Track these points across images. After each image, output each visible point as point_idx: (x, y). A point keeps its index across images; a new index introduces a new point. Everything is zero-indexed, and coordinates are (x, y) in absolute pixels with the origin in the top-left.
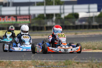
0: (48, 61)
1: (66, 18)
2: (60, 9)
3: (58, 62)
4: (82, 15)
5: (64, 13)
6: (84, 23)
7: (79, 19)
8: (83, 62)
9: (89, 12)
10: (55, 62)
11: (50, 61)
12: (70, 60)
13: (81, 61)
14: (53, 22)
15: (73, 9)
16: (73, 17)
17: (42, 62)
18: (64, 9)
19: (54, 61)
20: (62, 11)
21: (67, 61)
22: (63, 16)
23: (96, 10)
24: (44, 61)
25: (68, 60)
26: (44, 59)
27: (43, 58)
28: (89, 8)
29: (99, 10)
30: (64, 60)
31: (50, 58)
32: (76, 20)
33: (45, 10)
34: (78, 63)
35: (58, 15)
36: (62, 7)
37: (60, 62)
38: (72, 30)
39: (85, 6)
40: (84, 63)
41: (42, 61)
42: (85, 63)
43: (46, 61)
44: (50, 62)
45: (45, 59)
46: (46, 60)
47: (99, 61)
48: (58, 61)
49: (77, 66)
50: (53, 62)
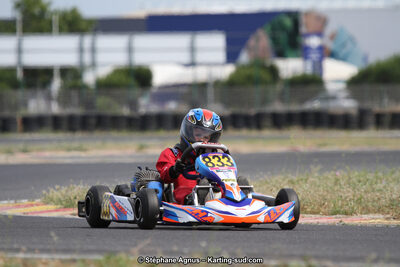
0: (36, 256)
1: (104, 85)
2: (81, 50)
3: (74, 261)
4: (163, 75)
5: (94, 65)
6: (172, 106)
7: (154, 90)
9: (192, 64)
10: (63, 261)
11: (45, 256)
12: (123, 256)
14: (49, 98)
15: (130, 50)
16: (132, 81)
17: (11, 259)
18: (93, 50)
19: (57, 256)
20: (87, 58)
21: (108, 258)
22: (89, 78)
23: (221, 56)
24: (21, 255)
25: (115, 253)
26: (18, 250)
27: (15, 246)
28: (193, 50)
29: (231, 56)
30: (99, 252)
31: (41, 246)
32: (142, 95)
33: (19, 51)
35: (71, 74)
36: (87, 40)
37: (83, 261)
38: (124, 134)
41: (10, 255)
43: (29, 256)
44: (44, 261)
45: (24, 248)
46: (25, 252)
48: (75, 256)
50: (53, 259)
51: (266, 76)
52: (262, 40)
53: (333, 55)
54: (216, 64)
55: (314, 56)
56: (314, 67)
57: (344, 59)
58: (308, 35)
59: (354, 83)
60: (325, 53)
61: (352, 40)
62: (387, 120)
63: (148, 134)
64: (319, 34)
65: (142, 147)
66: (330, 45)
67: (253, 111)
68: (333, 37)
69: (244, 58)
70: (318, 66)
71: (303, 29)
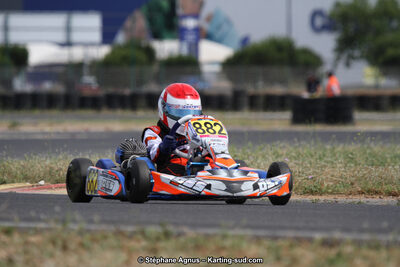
4: (41, 53)
6: (48, 86)
7: (29, 70)
8: (30, 228)
9: (68, 44)
13: (23, 225)
15: (6, 29)
16: (7, 59)
23: (97, 36)
28: (68, 29)
29: (107, 37)
32: (17, 74)
34: (8, 232)
39: (55, 21)
40: (31, 232)
42: (38, 232)
47: (93, 227)
49: (4, 243)
51: (142, 57)
52: (138, 22)
53: (209, 37)
54: (92, 44)
55: (191, 37)
56: (190, 48)
57: (219, 41)
58: (185, 16)
59: (229, 65)
60: (201, 34)
61: (228, 21)
62: (261, 101)
63: (23, 113)
64: (196, 16)
65: (14, 125)
66: (206, 27)
67: (127, 92)
68: (209, 19)
69: (121, 38)
70: (194, 48)
71: (180, 11)
